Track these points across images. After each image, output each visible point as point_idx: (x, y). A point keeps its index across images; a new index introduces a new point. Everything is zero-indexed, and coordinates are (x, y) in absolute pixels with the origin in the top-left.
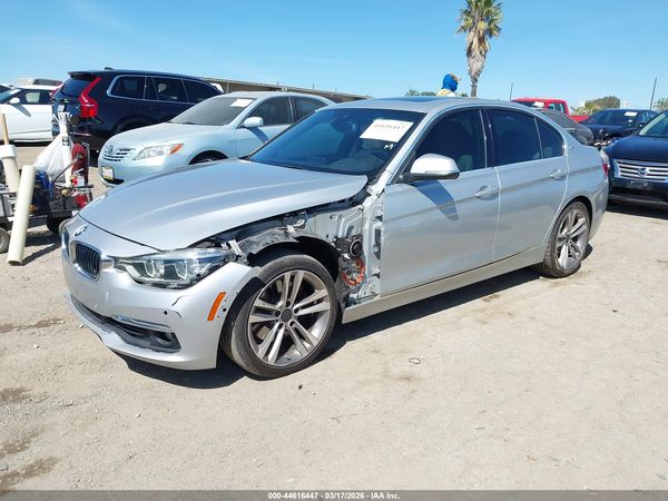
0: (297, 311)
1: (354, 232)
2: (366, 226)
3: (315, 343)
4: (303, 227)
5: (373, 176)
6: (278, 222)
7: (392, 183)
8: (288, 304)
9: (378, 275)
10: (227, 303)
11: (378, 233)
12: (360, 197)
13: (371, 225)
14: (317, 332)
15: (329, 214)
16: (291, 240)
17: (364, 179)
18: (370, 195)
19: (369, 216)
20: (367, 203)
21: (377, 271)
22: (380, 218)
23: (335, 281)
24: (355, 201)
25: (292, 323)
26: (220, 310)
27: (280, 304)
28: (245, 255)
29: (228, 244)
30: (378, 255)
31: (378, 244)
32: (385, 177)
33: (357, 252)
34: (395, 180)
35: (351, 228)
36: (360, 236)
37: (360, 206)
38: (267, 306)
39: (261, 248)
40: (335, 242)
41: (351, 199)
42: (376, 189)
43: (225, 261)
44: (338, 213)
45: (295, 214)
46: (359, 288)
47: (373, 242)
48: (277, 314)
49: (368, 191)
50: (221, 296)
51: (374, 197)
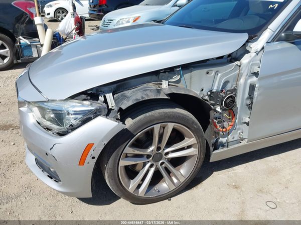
0: (167, 154)
1: (229, 87)
2: (242, 81)
3: (182, 180)
4: (178, 82)
5: (254, 35)
6: (154, 77)
7: (273, 41)
8: (159, 148)
9: (248, 124)
10: (96, 152)
11: (252, 88)
12: (239, 54)
13: (246, 80)
14: (184, 171)
15: (205, 70)
16: (163, 96)
17: (245, 37)
18: (248, 52)
19: (245, 71)
20: (245, 60)
21: (247, 120)
22: (256, 74)
23: (204, 131)
24: (233, 58)
25: (162, 163)
26: (89, 158)
27: (151, 149)
28: (116, 109)
29: (105, 97)
30: (250, 107)
31: (251, 97)
32: (266, 35)
33: (230, 105)
34: (276, 38)
35: (226, 83)
36: (235, 90)
37: (237, 63)
38: (137, 152)
39: (130, 103)
40: (209, 96)
41: (230, 55)
42: (255, 46)
43: (96, 114)
44: (214, 69)
45: (171, 70)
46: (228, 134)
47: (247, 95)
48: (148, 156)
49: (247, 48)
50: (89, 146)
51: (252, 54)
